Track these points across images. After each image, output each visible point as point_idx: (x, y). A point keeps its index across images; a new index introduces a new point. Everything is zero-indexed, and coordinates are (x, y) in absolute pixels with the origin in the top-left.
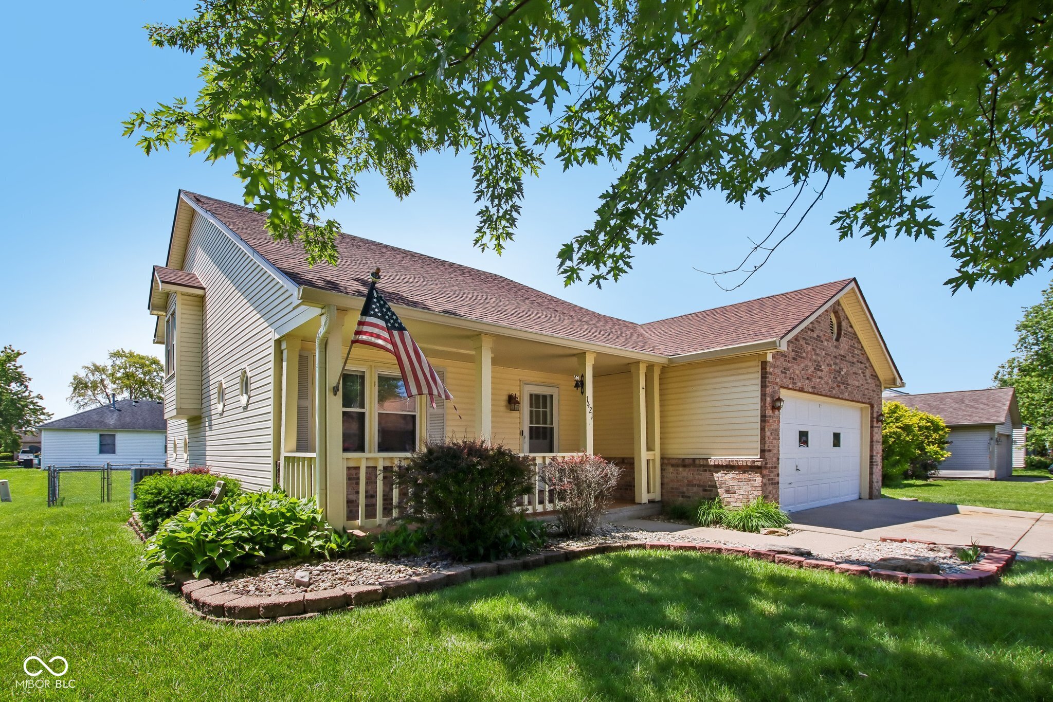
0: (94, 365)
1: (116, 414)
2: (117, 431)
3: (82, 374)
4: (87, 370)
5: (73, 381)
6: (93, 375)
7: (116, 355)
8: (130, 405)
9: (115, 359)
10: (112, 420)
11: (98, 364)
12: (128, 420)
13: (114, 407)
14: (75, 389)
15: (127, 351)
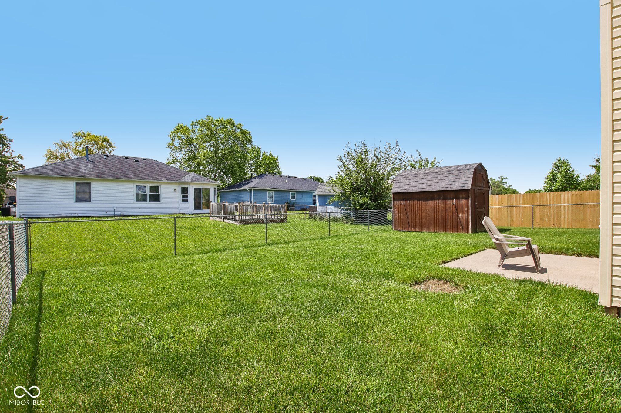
0: (62, 143)
1: (90, 165)
2: (91, 180)
3: (53, 149)
4: (57, 146)
5: (47, 153)
6: (61, 149)
7: (78, 135)
8: (102, 158)
9: (77, 138)
10: (87, 169)
11: (65, 142)
12: (101, 170)
13: (87, 159)
14: (48, 158)
15: (86, 133)
